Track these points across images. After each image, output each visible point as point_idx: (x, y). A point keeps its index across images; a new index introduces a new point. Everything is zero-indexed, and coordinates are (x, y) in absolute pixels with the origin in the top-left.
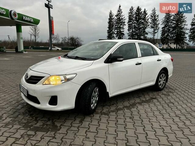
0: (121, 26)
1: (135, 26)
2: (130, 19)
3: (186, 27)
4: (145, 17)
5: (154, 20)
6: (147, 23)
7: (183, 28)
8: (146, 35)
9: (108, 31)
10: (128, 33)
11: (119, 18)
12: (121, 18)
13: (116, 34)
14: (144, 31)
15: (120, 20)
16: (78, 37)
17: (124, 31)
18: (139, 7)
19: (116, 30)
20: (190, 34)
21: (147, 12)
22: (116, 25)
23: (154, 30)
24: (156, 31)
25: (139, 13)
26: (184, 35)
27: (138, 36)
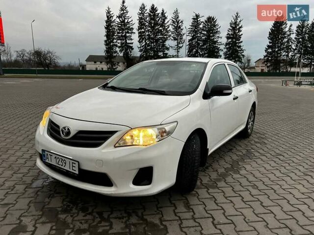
0: (128, 35)
1: (148, 35)
2: (142, 24)
3: (220, 40)
4: (163, 22)
5: (178, 28)
6: (167, 32)
7: (216, 42)
8: (166, 52)
9: (106, 41)
10: (139, 46)
11: (124, 21)
12: (126, 21)
13: (119, 47)
14: (164, 45)
15: (125, 25)
16: (51, 51)
17: (132, 43)
18: (153, 5)
19: (119, 41)
20: (225, 50)
21: (166, 15)
22: (118, 33)
23: (178, 43)
24: (181, 45)
25: (154, 15)
26: (218, 52)
27: (154, 51)
